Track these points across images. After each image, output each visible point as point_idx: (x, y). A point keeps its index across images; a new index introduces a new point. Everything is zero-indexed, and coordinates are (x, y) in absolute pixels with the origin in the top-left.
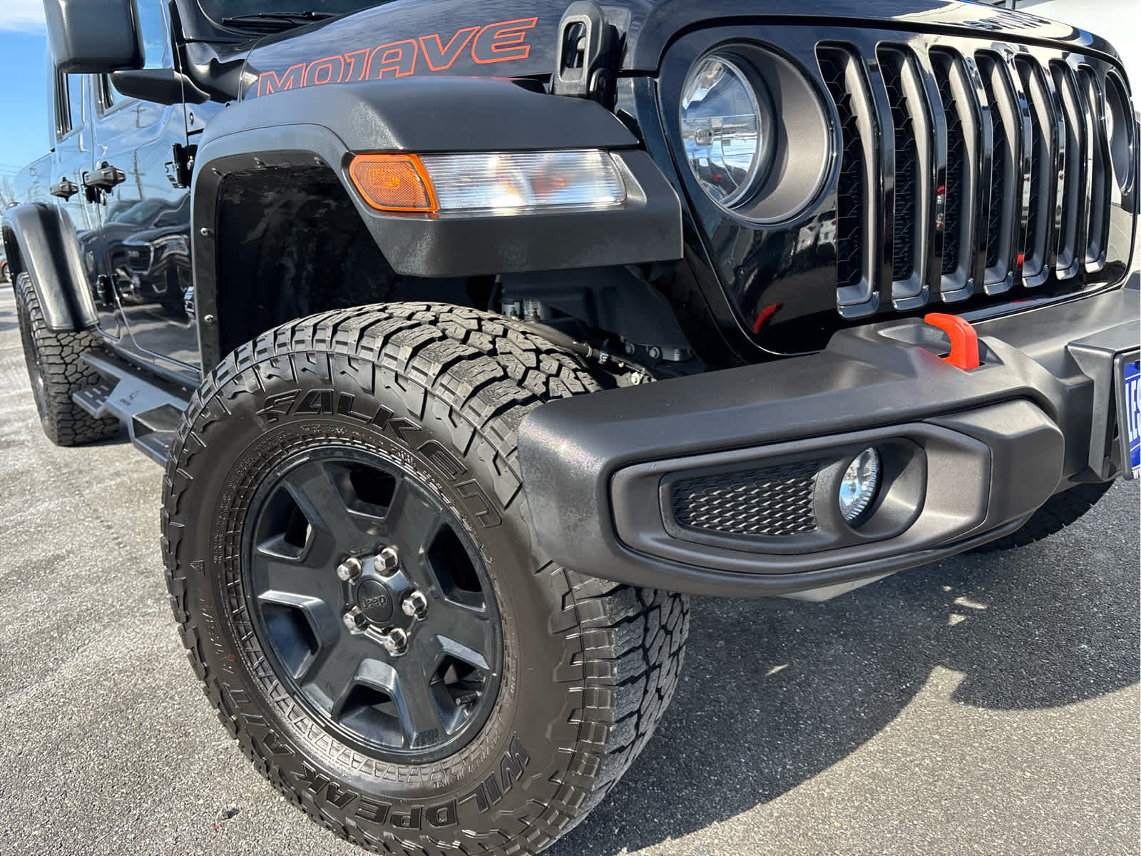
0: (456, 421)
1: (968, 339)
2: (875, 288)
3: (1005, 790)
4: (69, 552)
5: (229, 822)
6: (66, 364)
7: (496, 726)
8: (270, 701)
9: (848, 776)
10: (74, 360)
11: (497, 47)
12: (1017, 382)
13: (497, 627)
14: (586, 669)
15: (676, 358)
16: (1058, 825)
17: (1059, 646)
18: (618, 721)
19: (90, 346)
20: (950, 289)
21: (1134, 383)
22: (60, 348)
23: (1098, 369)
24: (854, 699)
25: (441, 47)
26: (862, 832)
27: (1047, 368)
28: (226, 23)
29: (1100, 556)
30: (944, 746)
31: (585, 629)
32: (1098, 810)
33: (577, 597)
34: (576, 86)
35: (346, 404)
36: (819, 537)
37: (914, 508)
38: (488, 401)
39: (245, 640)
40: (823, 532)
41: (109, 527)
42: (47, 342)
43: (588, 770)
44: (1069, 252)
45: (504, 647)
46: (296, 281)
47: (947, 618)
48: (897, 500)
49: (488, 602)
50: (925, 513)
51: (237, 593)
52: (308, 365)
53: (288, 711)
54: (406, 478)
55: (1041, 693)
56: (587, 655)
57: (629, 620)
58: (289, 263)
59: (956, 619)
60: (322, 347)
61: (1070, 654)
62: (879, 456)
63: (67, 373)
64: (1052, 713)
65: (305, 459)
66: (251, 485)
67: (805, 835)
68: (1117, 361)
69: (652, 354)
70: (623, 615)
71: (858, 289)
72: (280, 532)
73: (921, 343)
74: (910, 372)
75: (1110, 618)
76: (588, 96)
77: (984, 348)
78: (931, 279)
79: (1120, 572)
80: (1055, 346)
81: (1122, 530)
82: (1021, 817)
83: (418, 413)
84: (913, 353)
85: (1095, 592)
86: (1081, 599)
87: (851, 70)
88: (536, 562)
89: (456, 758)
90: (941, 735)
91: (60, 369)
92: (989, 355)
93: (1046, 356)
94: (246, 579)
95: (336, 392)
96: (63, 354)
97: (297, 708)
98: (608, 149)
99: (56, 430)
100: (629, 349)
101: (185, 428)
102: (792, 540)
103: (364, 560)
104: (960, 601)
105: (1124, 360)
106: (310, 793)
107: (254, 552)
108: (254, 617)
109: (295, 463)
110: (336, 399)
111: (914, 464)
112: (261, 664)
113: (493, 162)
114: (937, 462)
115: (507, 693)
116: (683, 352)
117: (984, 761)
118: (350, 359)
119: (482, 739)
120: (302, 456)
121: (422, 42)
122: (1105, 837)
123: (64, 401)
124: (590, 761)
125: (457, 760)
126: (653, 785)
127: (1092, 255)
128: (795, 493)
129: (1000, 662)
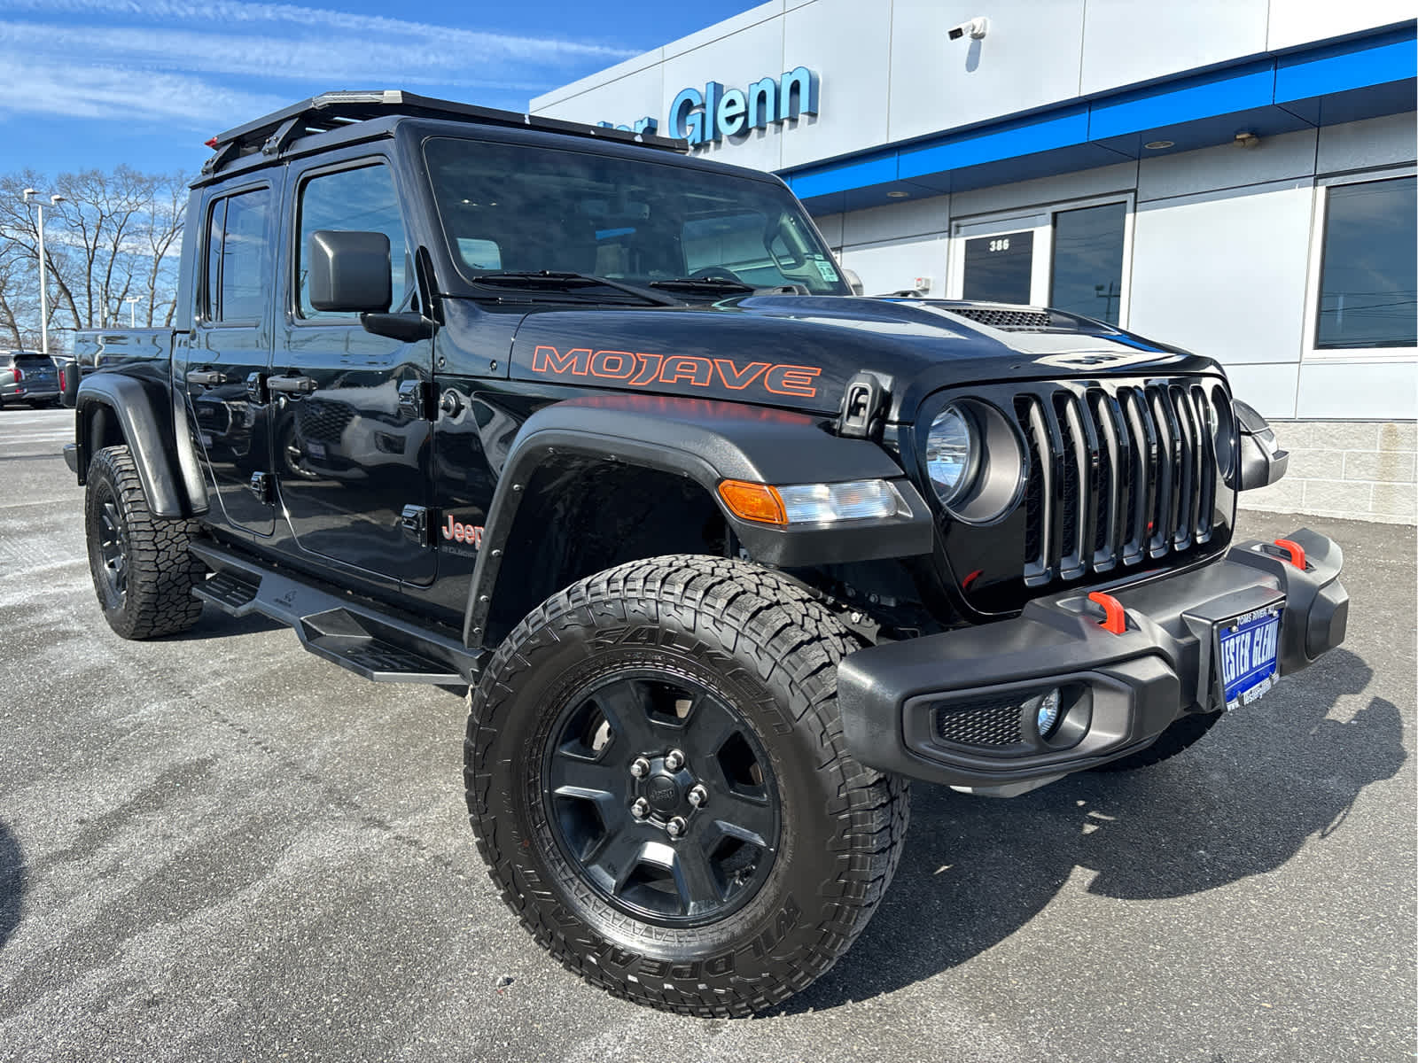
0: (761, 655)
1: (1119, 613)
2: (1049, 564)
3: (1141, 958)
4: (216, 756)
5: (509, 988)
6: (158, 551)
7: (772, 890)
8: (559, 880)
9: (1018, 948)
10: (167, 547)
11: (787, 384)
12: (1151, 644)
13: (777, 812)
14: (853, 841)
15: (892, 604)
16: (1182, 982)
17: (1182, 851)
18: (874, 881)
19: (185, 532)
20: (1101, 564)
21: (1227, 642)
22: (154, 534)
23: (1202, 632)
24: (1016, 893)
25: (736, 372)
26: (1034, 987)
27: (1168, 631)
28: (477, 281)
29: (1216, 776)
30: (1092, 928)
31: (854, 811)
32: (1213, 971)
33: (849, 787)
34: (859, 429)
35: (669, 638)
36: (1024, 747)
37: (1084, 728)
38: (785, 642)
39: (539, 829)
40: (1027, 743)
41: (244, 732)
42: (140, 527)
43: (848, 919)
44: (1184, 528)
45: (781, 827)
46: (561, 522)
47: (1081, 828)
48: (1071, 722)
49: (770, 793)
50: (1091, 732)
51: (536, 789)
52: (639, 608)
53: (574, 888)
54: (709, 696)
55: (1167, 888)
56: (854, 830)
57: (883, 805)
58: (560, 506)
59: (1089, 829)
60: (653, 595)
61: (1189, 858)
62: (1061, 692)
63: (158, 561)
64: (1177, 902)
65: (618, 678)
66: (565, 698)
67: (990, 990)
68: (1215, 627)
69: (872, 599)
70: (879, 802)
71: (1037, 565)
72: (576, 737)
73: (1086, 612)
74: (1082, 636)
75: (1224, 830)
76: (866, 438)
77: (1128, 617)
78: (1088, 557)
79: (1232, 791)
80: (1173, 614)
81: (1235, 754)
82: (1154, 976)
83: (732, 648)
84: (1081, 620)
85: (1212, 807)
86: (1199, 813)
87: (1035, 411)
88: (819, 761)
89: (733, 918)
90: (1089, 919)
91: (151, 556)
92: (1131, 623)
93: (1167, 622)
94: (546, 775)
95: (662, 628)
96: (156, 541)
97: (582, 886)
98: (886, 479)
99: (133, 622)
100: (851, 593)
101: (510, 649)
102: (1008, 748)
103: (653, 761)
104: (1093, 814)
105: (1219, 626)
106: (594, 956)
107: (556, 753)
108: (548, 809)
109: (609, 681)
110: (661, 634)
111: (1084, 698)
112: (552, 848)
113: (820, 490)
114: (1098, 697)
115: (781, 865)
116: (898, 602)
117: (1123, 937)
118: (675, 605)
119: (758, 901)
120: (617, 675)
121: (717, 365)
122: (1217, 989)
123: (151, 591)
124: (851, 912)
125: (732, 921)
126: (862, 956)
127: (1202, 529)
128: (1010, 717)
129: (1134, 863)
